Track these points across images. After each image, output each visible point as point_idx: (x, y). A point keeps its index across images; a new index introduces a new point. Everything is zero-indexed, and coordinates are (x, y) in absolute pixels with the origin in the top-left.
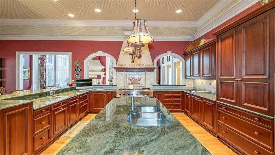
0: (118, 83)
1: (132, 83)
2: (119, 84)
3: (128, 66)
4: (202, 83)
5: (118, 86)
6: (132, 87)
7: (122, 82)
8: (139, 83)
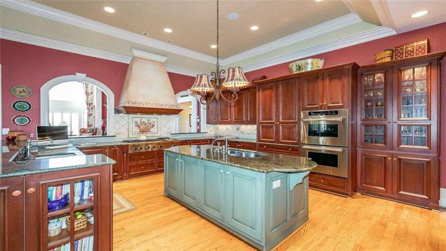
0: (118, 132)
1: (142, 132)
2: (118, 134)
3: (145, 104)
4: (227, 129)
5: (117, 136)
6: (145, 137)
7: (124, 130)
8: (151, 131)
